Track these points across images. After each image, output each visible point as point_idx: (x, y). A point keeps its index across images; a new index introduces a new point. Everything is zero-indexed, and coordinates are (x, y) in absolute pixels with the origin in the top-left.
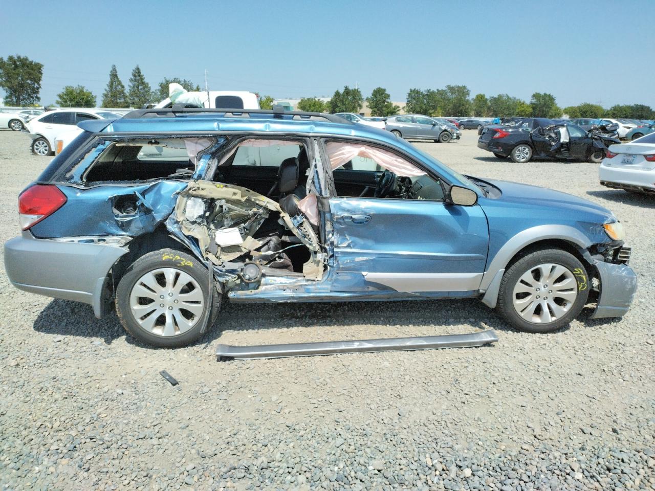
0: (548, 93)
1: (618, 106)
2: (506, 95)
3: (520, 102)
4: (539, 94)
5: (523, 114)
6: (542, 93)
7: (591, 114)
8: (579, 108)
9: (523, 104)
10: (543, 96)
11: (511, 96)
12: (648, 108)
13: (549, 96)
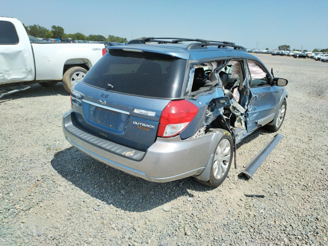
0: (60, 26)
1: (92, 35)
2: (38, 25)
3: (46, 30)
4: (55, 26)
5: (49, 36)
6: (57, 26)
7: (81, 38)
8: (75, 34)
9: (48, 31)
10: (57, 28)
11: (41, 26)
12: (104, 37)
13: (61, 27)
